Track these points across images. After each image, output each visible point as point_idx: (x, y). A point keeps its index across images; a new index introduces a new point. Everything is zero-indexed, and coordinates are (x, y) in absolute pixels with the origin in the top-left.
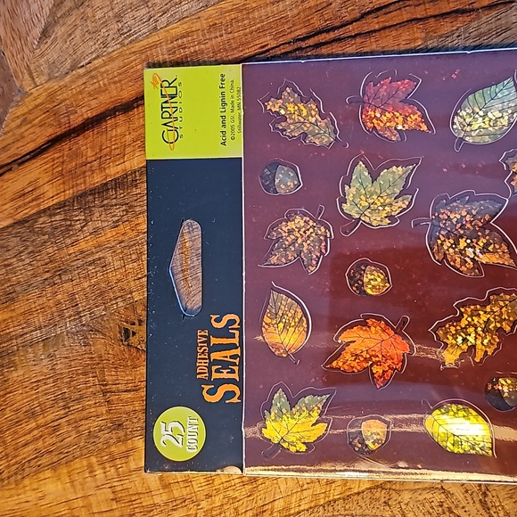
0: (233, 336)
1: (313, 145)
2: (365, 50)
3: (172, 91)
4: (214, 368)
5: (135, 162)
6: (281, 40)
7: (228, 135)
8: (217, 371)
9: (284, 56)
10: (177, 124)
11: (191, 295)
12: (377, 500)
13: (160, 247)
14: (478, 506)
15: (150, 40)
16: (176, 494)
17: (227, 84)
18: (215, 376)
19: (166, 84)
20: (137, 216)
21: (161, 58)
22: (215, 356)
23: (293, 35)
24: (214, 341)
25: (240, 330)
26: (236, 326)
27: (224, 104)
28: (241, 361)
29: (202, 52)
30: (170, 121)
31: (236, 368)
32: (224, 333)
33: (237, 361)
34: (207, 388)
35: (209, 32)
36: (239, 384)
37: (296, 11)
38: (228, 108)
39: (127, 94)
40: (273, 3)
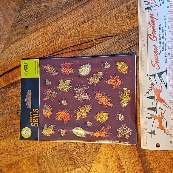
0: (37, 113)
1: (53, 76)
2: (63, 57)
3: (26, 64)
4: (33, 120)
5: (19, 78)
6: (47, 54)
7: (37, 73)
8: (34, 120)
9: (48, 58)
10: (27, 71)
11: (29, 105)
12: (64, 146)
13: (24, 95)
14: (83, 147)
15: (22, 54)
16: (27, 145)
17: (36, 63)
18: (33, 121)
20: (19, 89)
21: (24, 57)
22: (34, 117)
24: (33, 114)
25: (39, 112)
26: (38, 111)
27: (36, 67)
28: (39, 118)
29: (32, 56)
30: (26, 70)
31: (38, 120)
32: (36, 113)
33: (38, 118)
34: (32, 124)
35: (34, 52)
36: (38, 123)
37: (50, 49)
38: (37, 68)
39: (18, 65)
40: (46, 47)
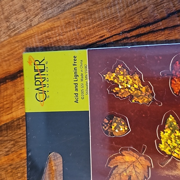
1: (137, 103)
2: (171, 38)
3: (42, 67)
6: (114, 32)
7: (80, 96)
9: (116, 43)
10: (45, 89)
15: (28, 33)
17: (78, 63)
19: (37, 63)
20: (21, 148)
21: (34, 45)
23: (122, 29)
27: (76, 76)
29: (61, 41)
35: (66, 27)
37: (123, 13)
38: (79, 78)
39: (13, 69)
40: (107, 8)
